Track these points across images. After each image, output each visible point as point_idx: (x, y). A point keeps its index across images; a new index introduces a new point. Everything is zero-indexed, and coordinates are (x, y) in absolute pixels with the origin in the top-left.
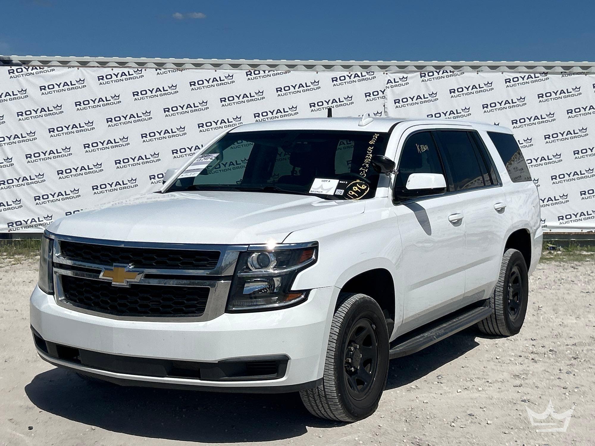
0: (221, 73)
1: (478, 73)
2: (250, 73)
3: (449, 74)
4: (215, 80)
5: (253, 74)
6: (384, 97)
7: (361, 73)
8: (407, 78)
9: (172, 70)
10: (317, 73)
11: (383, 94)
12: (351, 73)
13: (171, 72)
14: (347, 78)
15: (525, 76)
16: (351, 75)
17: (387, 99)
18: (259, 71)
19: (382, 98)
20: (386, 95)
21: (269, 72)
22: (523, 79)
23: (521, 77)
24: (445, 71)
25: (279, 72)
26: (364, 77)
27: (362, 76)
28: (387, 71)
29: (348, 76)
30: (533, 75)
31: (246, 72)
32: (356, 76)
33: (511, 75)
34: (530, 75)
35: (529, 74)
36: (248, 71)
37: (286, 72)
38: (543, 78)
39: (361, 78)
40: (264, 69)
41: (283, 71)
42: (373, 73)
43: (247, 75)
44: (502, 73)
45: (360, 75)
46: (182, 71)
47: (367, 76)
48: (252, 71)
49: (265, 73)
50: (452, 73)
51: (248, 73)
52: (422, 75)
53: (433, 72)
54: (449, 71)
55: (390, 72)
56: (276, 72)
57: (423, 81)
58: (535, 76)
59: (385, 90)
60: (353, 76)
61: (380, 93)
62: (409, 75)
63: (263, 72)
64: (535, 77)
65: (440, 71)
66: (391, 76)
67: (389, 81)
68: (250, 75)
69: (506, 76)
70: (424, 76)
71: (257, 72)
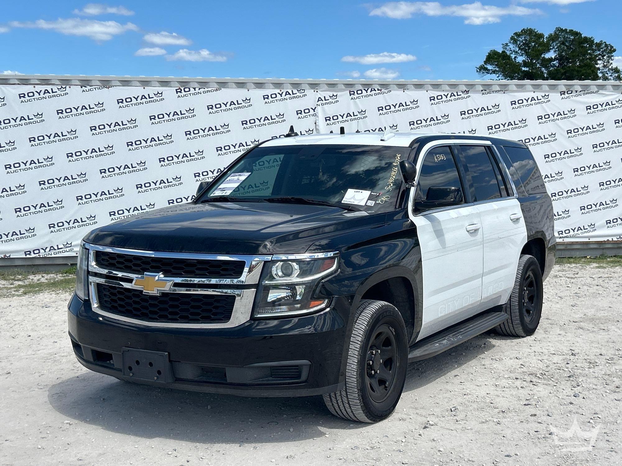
1: (404, 91)
2: (180, 90)
3: (377, 92)
4: (143, 97)
5: (183, 91)
6: (315, 115)
7: (292, 91)
8: (337, 95)
11: (314, 111)
12: (282, 91)
14: (278, 95)
16: (282, 93)
17: (318, 117)
18: (189, 89)
20: (317, 113)
21: (199, 89)
25: (210, 89)
27: (293, 94)
28: (317, 89)
29: (279, 93)
31: (176, 90)
32: (287, 93)
36: (178, 88)
37: (217, 90)
39: (292, 96)
41: (214, 89)
42: (303, 91)
43: (177, 92)
45: (291, 93)
47: (298, 94)
48: (182, 89)
49: (195, 90)
50: (379, 91)
51: (178, 91)
52: (351, 93)
53: (361, 90)
54: (376, 90)
56: (206, 89)
57: (352, 99)
59: (316, 108)
60: (284, 94)
61: (311, 111)
65: (368, 89)
66: (321, 94)
67: (320, 99)
70: (354, 94)
71: (187, 90)
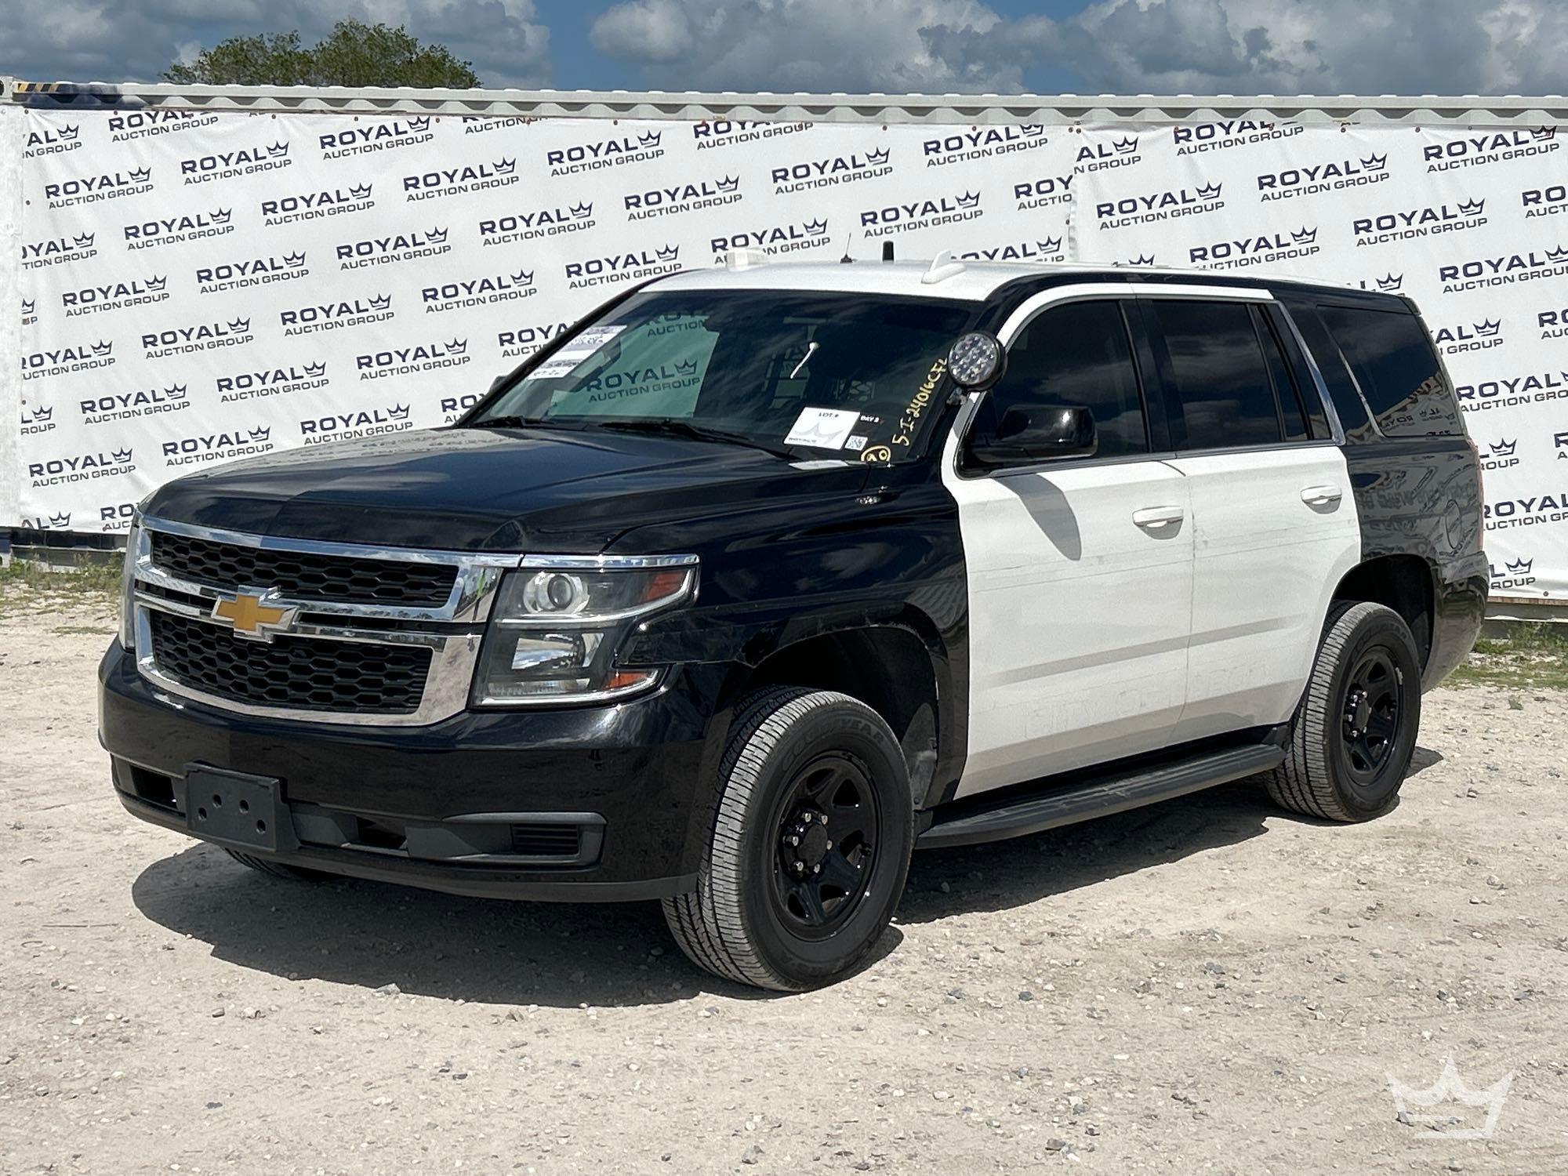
0: (630, 129)
9: (505, 119)
10: (885, 128)
13: (501, 125)
15: (1485, 139)
19: (1062, 199)
22: (1480, 146)
23: (1473, 141)
24: (1246, 125)
26: (1015, 142)
30: (1509, 136)
33: (1443, 137)
34: (1501, 136)
35: (1499, 133)
38: (1543, 145)
40: (741, 119)
44: (1418, 130)
46: (528, 123)
55: (1091, 125)
58: (1516, 139)
62: (1143, 136)
63: (740, 126)
64: (1517, 143)
68: (706, 133)
69: (1427, 137)
